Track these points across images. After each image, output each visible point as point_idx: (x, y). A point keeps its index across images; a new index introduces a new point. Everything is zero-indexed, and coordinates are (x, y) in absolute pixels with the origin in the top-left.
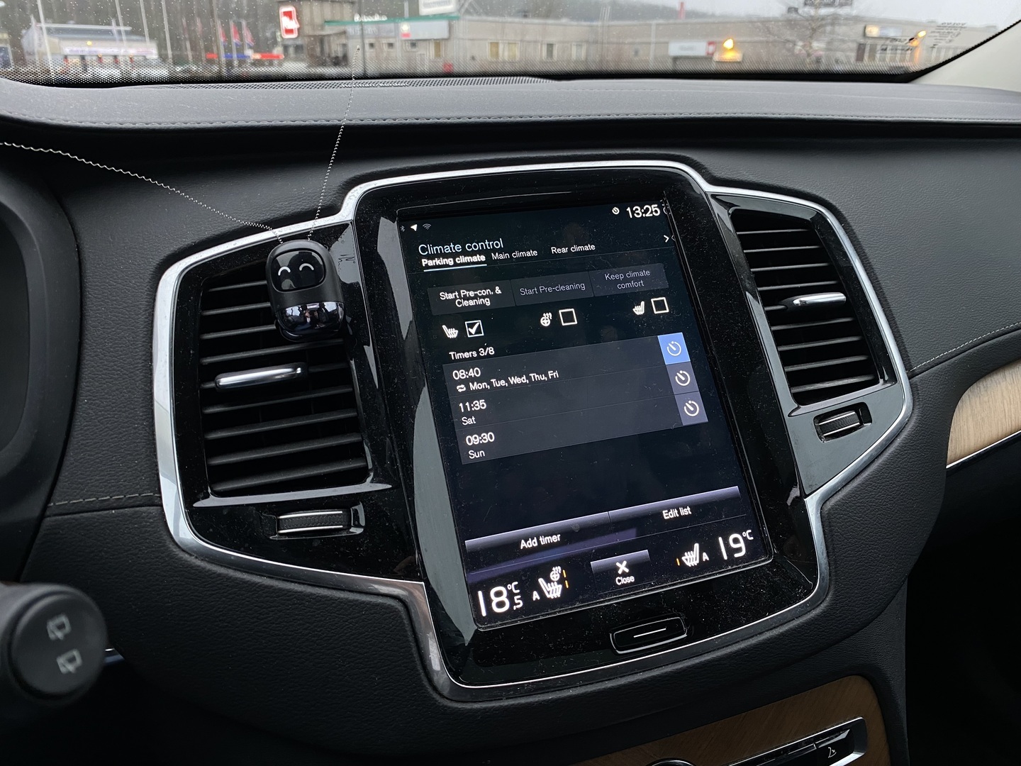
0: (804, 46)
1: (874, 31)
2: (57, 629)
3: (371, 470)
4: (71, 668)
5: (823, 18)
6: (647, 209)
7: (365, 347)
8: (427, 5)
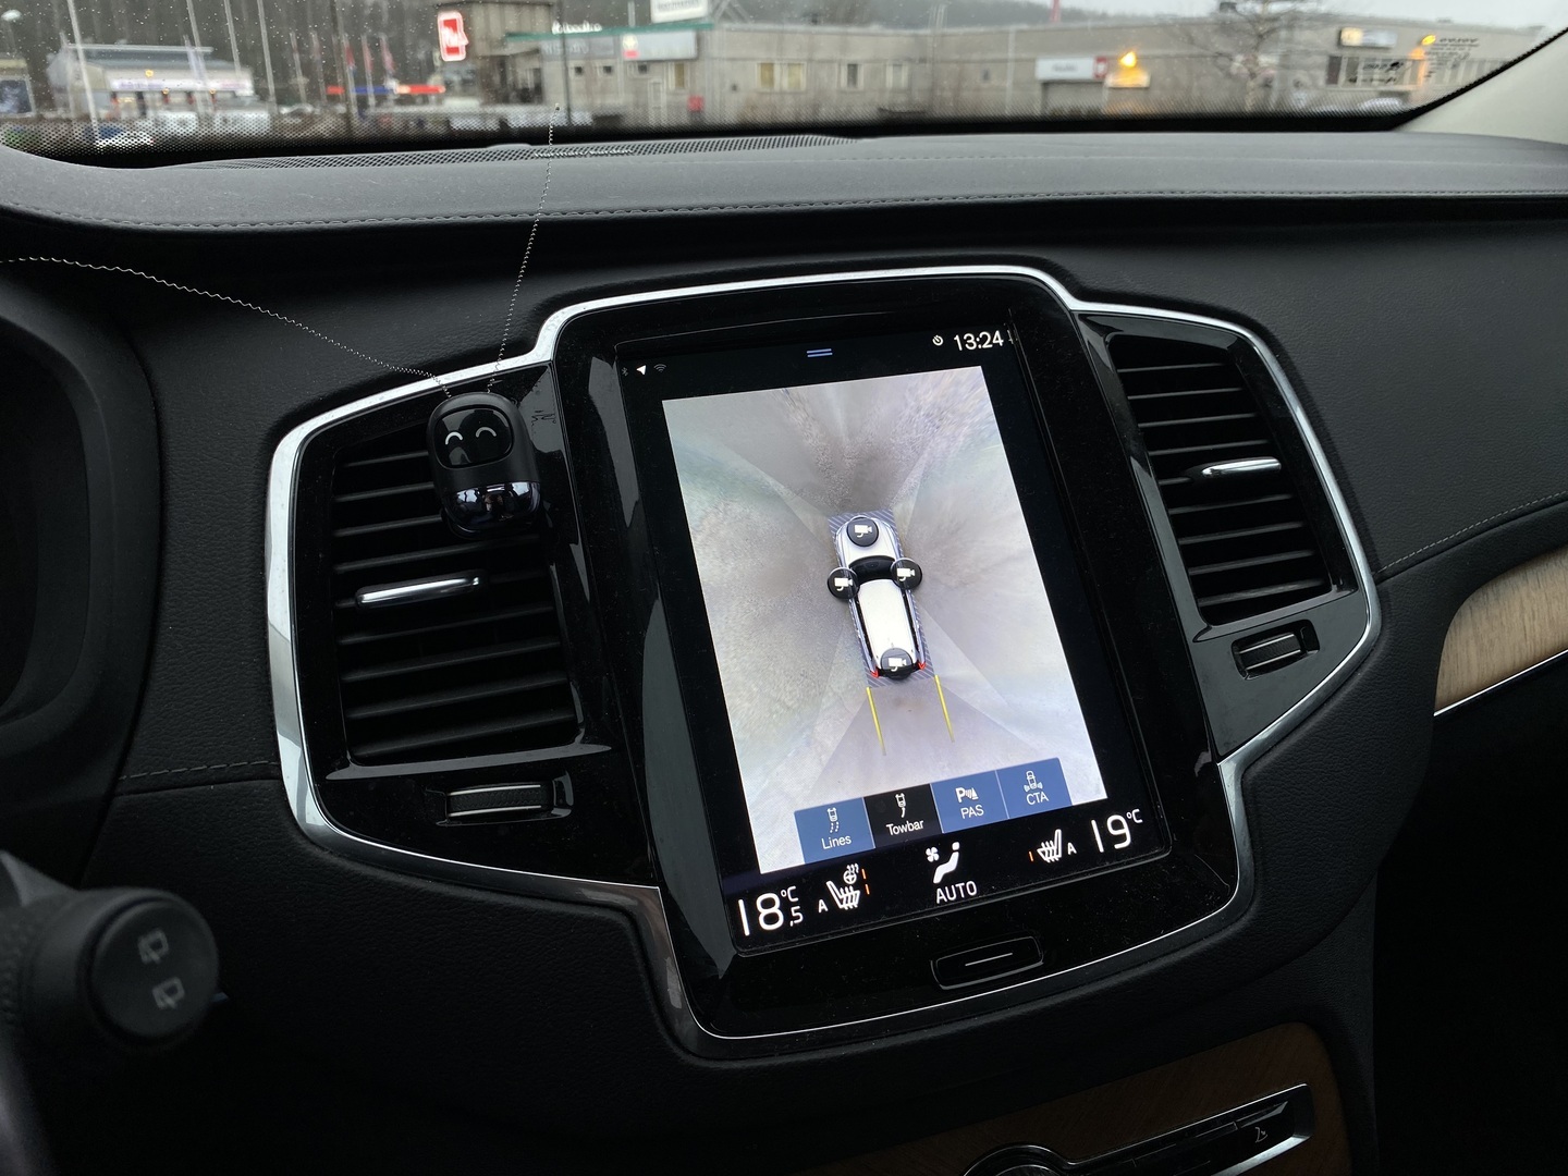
0: (1245, 63)
1: (1353, 37)
2: (151, 949)
3: (582, 724)
4: (170, 1001)
5: (1275, 18)
6: (985, 337)
7: (572, 546)
8: (663, 7)
